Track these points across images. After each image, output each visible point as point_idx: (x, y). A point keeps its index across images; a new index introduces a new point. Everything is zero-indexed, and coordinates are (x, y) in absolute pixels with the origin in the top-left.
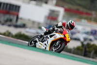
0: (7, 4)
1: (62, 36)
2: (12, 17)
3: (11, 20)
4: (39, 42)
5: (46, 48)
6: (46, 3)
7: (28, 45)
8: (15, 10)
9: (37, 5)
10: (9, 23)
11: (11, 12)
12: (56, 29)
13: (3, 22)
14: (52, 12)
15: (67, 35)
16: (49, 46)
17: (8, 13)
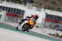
0: (56, 16)
2: (59, 24)
3: (58, 27)
10: (57, 28)
11: (59, 21)
13: (53, 27)
17: (57, 22)
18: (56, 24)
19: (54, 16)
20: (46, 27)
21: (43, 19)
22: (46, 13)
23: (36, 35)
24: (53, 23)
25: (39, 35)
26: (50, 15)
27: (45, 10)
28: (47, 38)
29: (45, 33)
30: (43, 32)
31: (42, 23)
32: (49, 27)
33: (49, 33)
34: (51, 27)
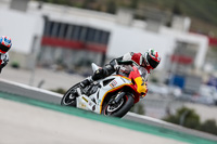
1: (128, 82)
2: (91, 56)
4: (81, 96)
5: (94, 108)
6: (169, 25)
7: (62, 103)
8: (100, 41)
9: (147, 29)
11: (90, 44)
12: (117, 66)
14: (182, 45)
15: (138, 81)
16: (100, 104)
17: (82, 47)
18: (81, 55)
19: (74, 27)
20: (46, 66)
21: (35, 38)
22: (46, 18)
23: (10, 94)
24: (69, 52)
25: (21, 94)
26: (60, 24)
27: (40, 7)
28: (52, 104)
29: (43, 86)
30: (37, 83)
31: (33, 50)
32: (55, 66)
33: (55, 88)
34: (62, 66)
